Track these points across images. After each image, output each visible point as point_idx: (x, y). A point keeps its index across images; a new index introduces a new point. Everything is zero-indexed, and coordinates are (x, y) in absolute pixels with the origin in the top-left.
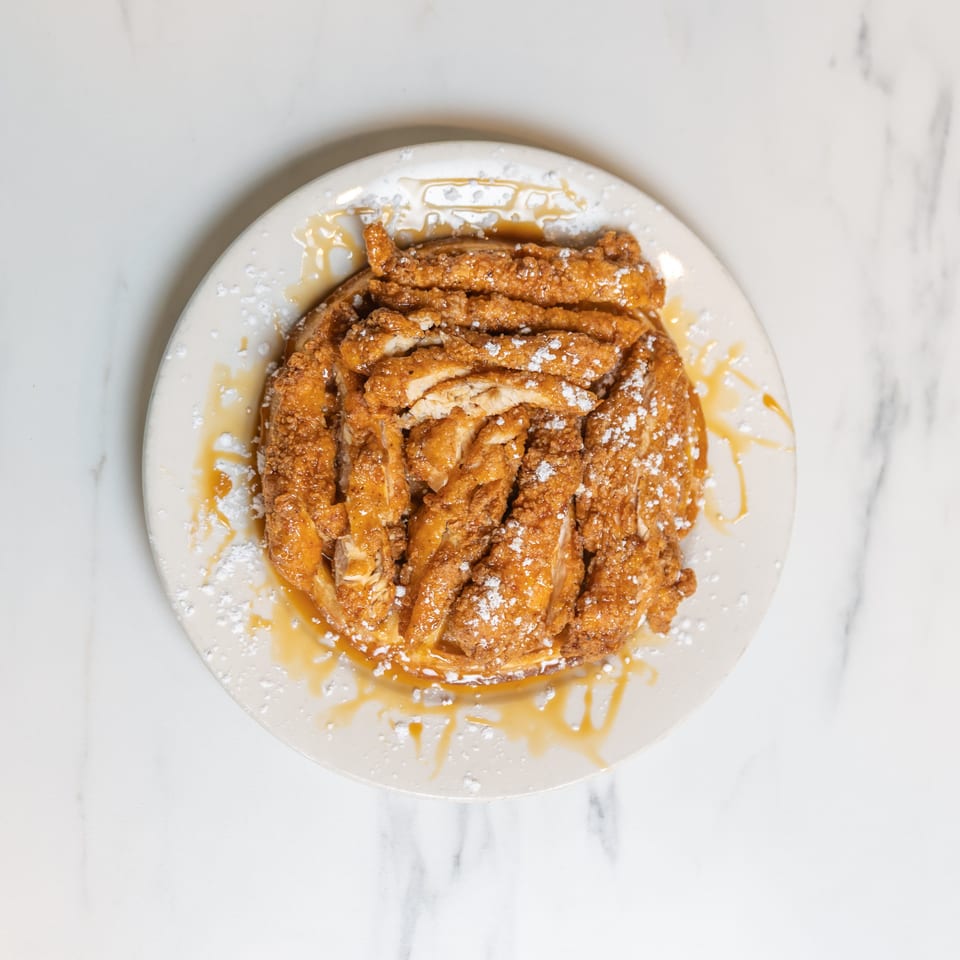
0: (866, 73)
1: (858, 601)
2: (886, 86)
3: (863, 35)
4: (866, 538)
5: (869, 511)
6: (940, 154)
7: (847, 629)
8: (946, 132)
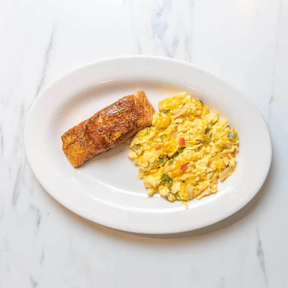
0: (38, 211)
1: (47, 52)
2: (32, 207)
3: (39, 222)
4: (44, 71)
5: (43, 79)
6: (16, 186)
7: (51, 44)
8: (14, 193)
